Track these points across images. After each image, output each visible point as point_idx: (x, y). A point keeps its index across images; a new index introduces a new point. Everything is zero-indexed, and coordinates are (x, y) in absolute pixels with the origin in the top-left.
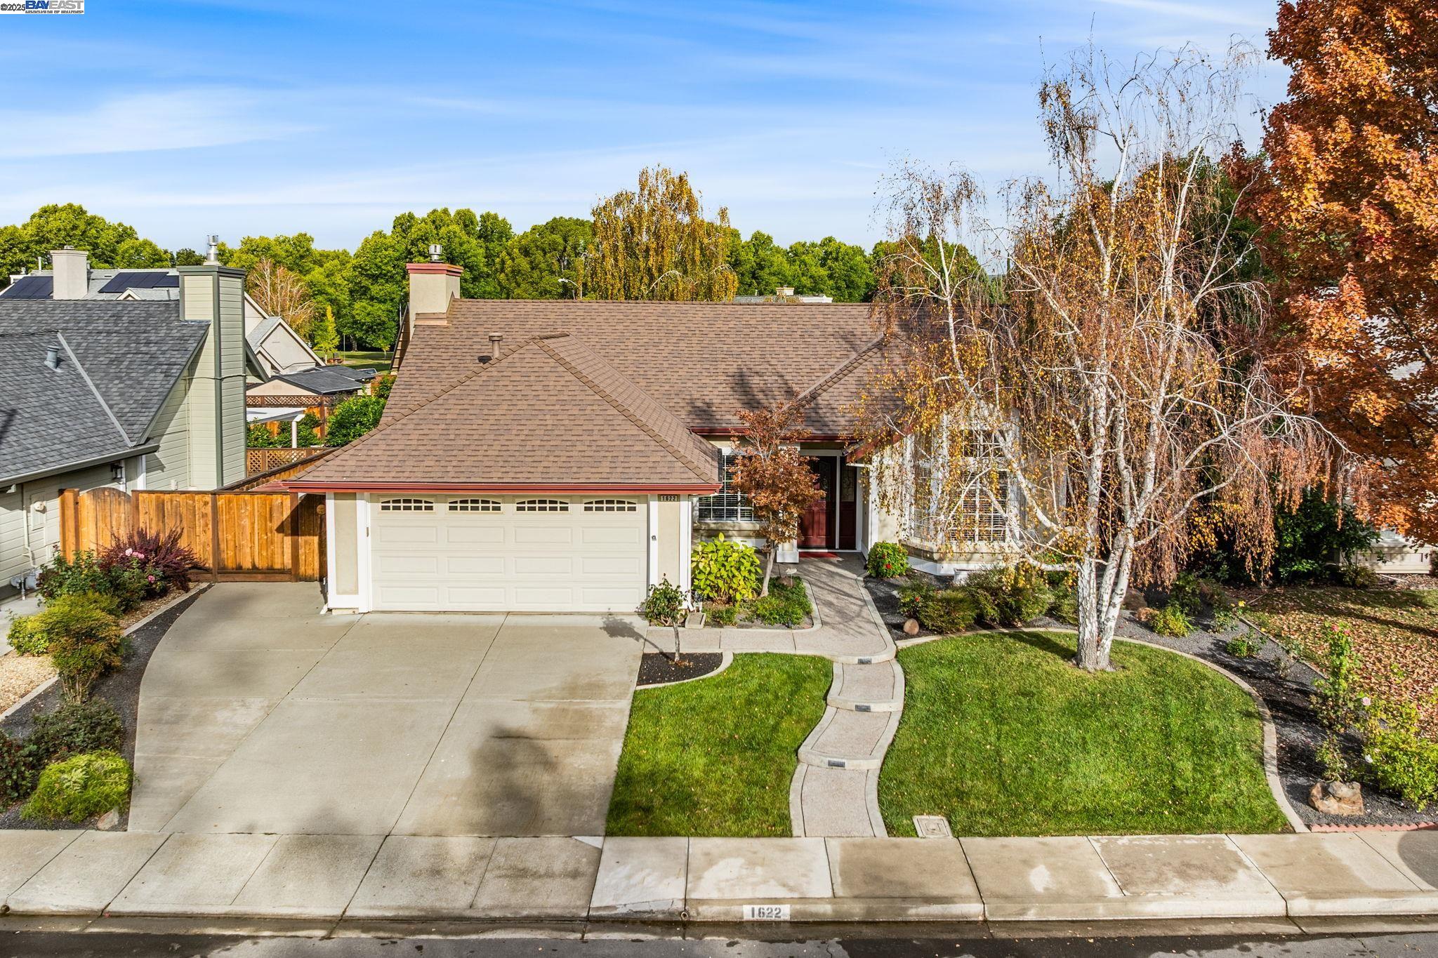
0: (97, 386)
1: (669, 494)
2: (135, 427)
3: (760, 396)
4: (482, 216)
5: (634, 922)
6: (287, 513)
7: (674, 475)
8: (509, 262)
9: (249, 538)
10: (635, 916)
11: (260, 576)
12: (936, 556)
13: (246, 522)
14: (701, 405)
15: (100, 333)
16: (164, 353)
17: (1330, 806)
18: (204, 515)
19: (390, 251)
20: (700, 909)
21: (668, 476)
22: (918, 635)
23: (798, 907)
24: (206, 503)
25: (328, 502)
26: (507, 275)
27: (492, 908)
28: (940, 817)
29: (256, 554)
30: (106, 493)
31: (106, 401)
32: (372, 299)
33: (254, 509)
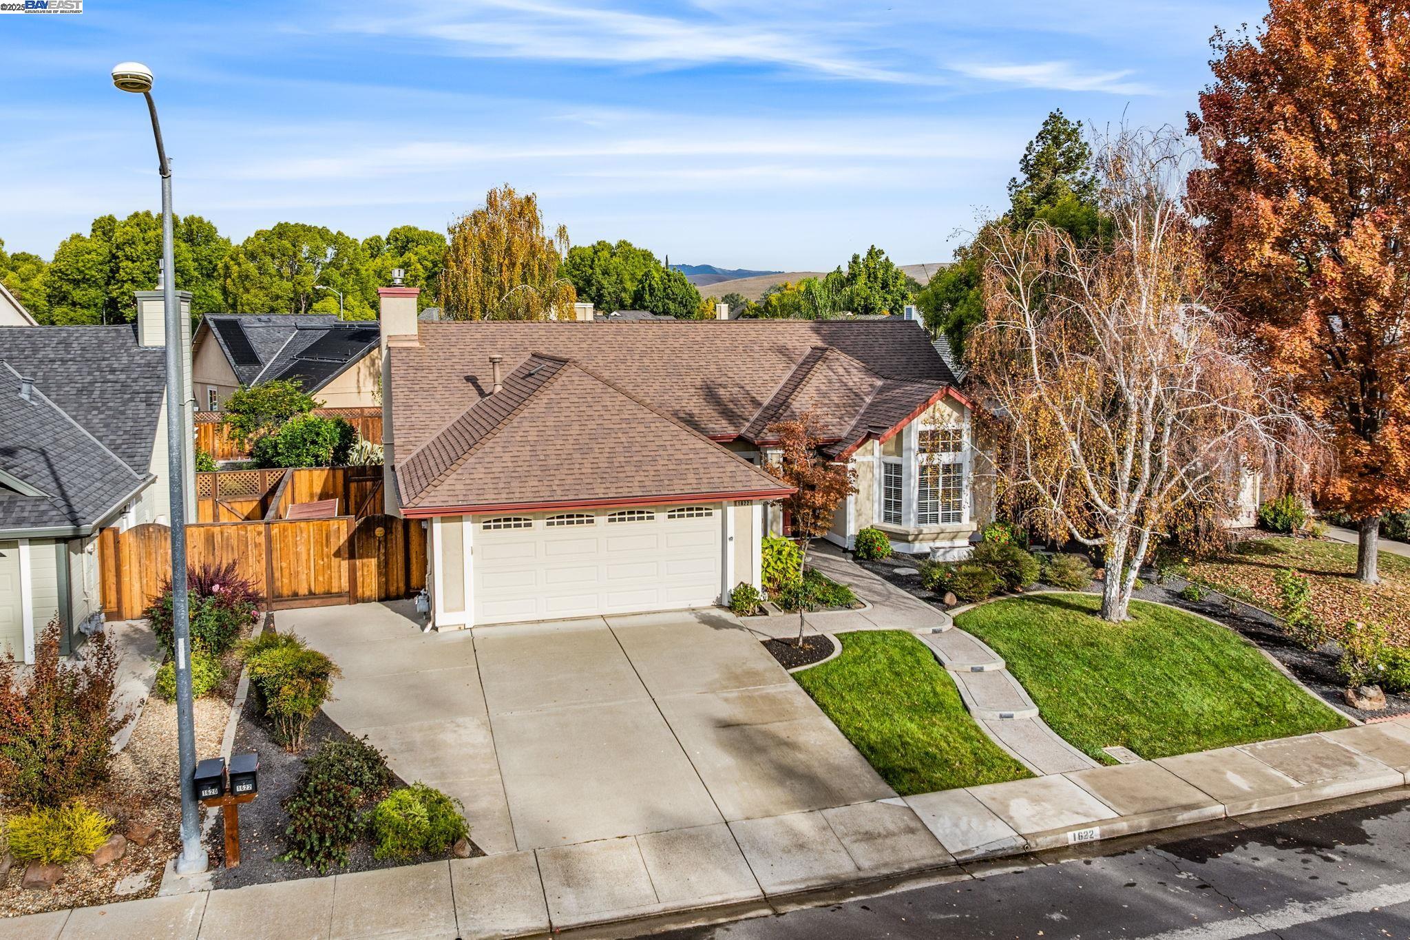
0: (74, 418)
1: (743, 499)
2: (136, 459)
3: (731, 406)
4: (185, 220)
5: (994, 859)
6: (344, 538)
7: (753, 483)
8: (235, 268)
9: (304, 565)
10: (992, 854)
11: (317, 602)
12: (910, 538)
13: (302, 549)
14: (684, 416)
15: (52, 361)
16: (135, 380)
17: (1364, 704)
18: (257, 545)
19: (93, 255)
20: (1038, 840)
21: (748, 484)
22: (957, 606)
23: (1105, 827)
24: (259, 533)
25: (435, 525)
26: (233, 280)
27: (877, 867)
28: (1119, 747)
29: (313, 579)
30: (151, 529)
31: (92, 433)
32: (74, 304)
33: (309, 536)
